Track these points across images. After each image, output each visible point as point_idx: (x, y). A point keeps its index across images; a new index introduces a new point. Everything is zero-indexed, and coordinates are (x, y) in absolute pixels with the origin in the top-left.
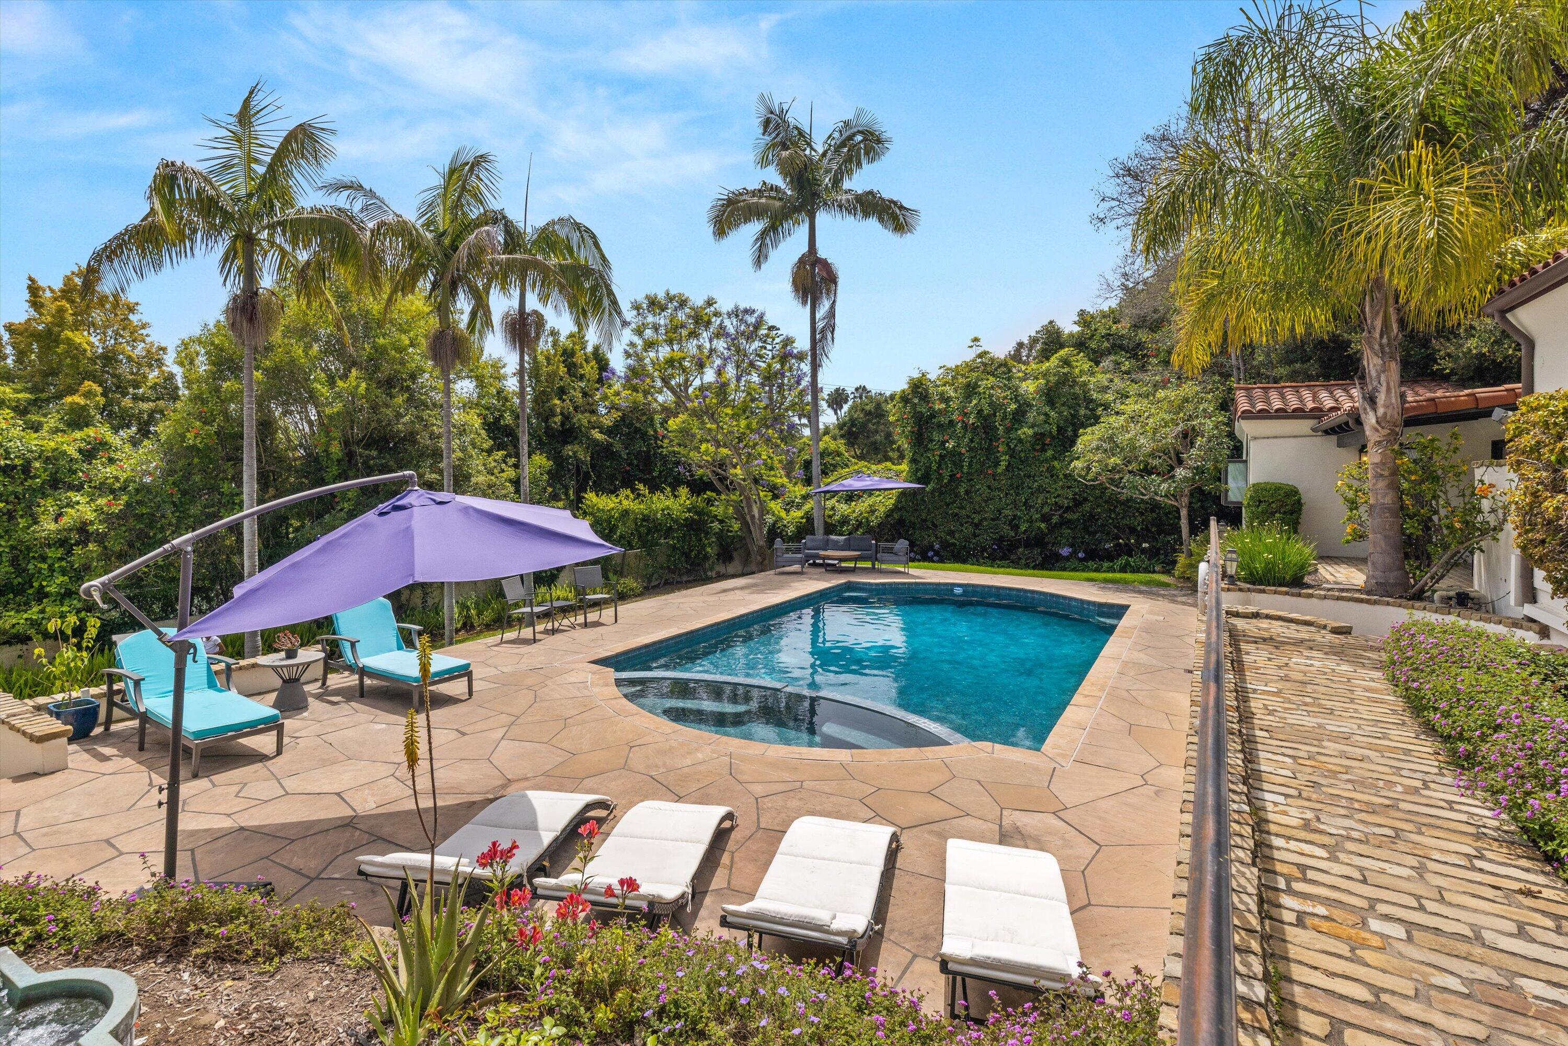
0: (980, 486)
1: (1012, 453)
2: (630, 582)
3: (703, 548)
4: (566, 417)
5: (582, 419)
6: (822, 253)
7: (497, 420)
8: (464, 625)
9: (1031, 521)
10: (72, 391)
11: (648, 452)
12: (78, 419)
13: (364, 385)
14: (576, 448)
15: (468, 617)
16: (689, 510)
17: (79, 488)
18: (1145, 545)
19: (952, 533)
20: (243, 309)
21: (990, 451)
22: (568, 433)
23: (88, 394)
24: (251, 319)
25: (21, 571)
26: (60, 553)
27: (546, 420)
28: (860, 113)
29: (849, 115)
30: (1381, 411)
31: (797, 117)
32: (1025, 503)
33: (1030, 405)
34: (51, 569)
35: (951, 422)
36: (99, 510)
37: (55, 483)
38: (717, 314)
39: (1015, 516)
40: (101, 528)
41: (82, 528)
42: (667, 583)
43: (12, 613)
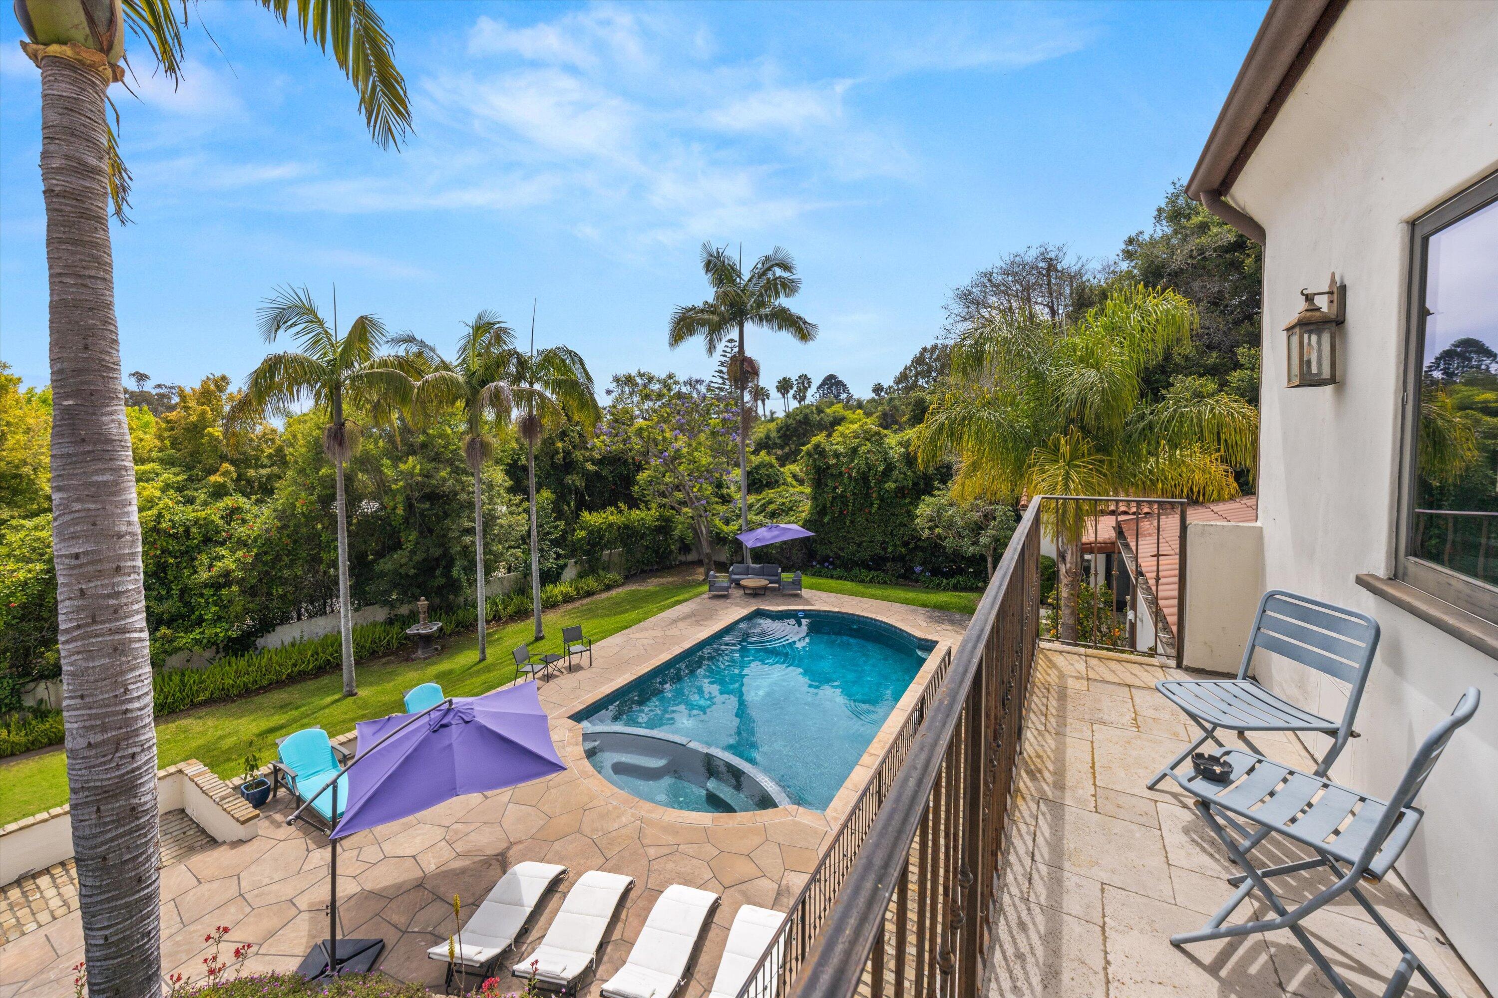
0: (861, 520)
1: (882, 499)
2: (612, 576)
3: (669, 545)
4: (567, 454)
5: (579, 455)
6: (748, 353)
7: (516, 462)
8: (494, 616)
9: (895, 545)
10: (213, 471)
11: (628, 474)
12: (219, 492)
13: (418, 467)
14: (575, 477)
15: (497, 611)
16: (658, 520)
17: (222, 544)
18: (971, 570)
19: (842, 549)
20: (335, 437)
21: (868, 496)
22: (569, 465)
23: (226, 474)
24: (341, 444)
25: (187, 604)
26: (212, 591)
27: (552, 457)
28: (777, 250)
29: (770, 252)
30: (1068, 565)
31: (732, 254)
32: (891, 534)
33: (895, 467)
34: (207, 603)
35: (841, 473)
36: (238, 561)
37: (207, 540)
38: (676, 383)
39: (884, 542)
40: (240, 574)
41: (227, 574)
42: (643, 571)
43: (182, 634)
